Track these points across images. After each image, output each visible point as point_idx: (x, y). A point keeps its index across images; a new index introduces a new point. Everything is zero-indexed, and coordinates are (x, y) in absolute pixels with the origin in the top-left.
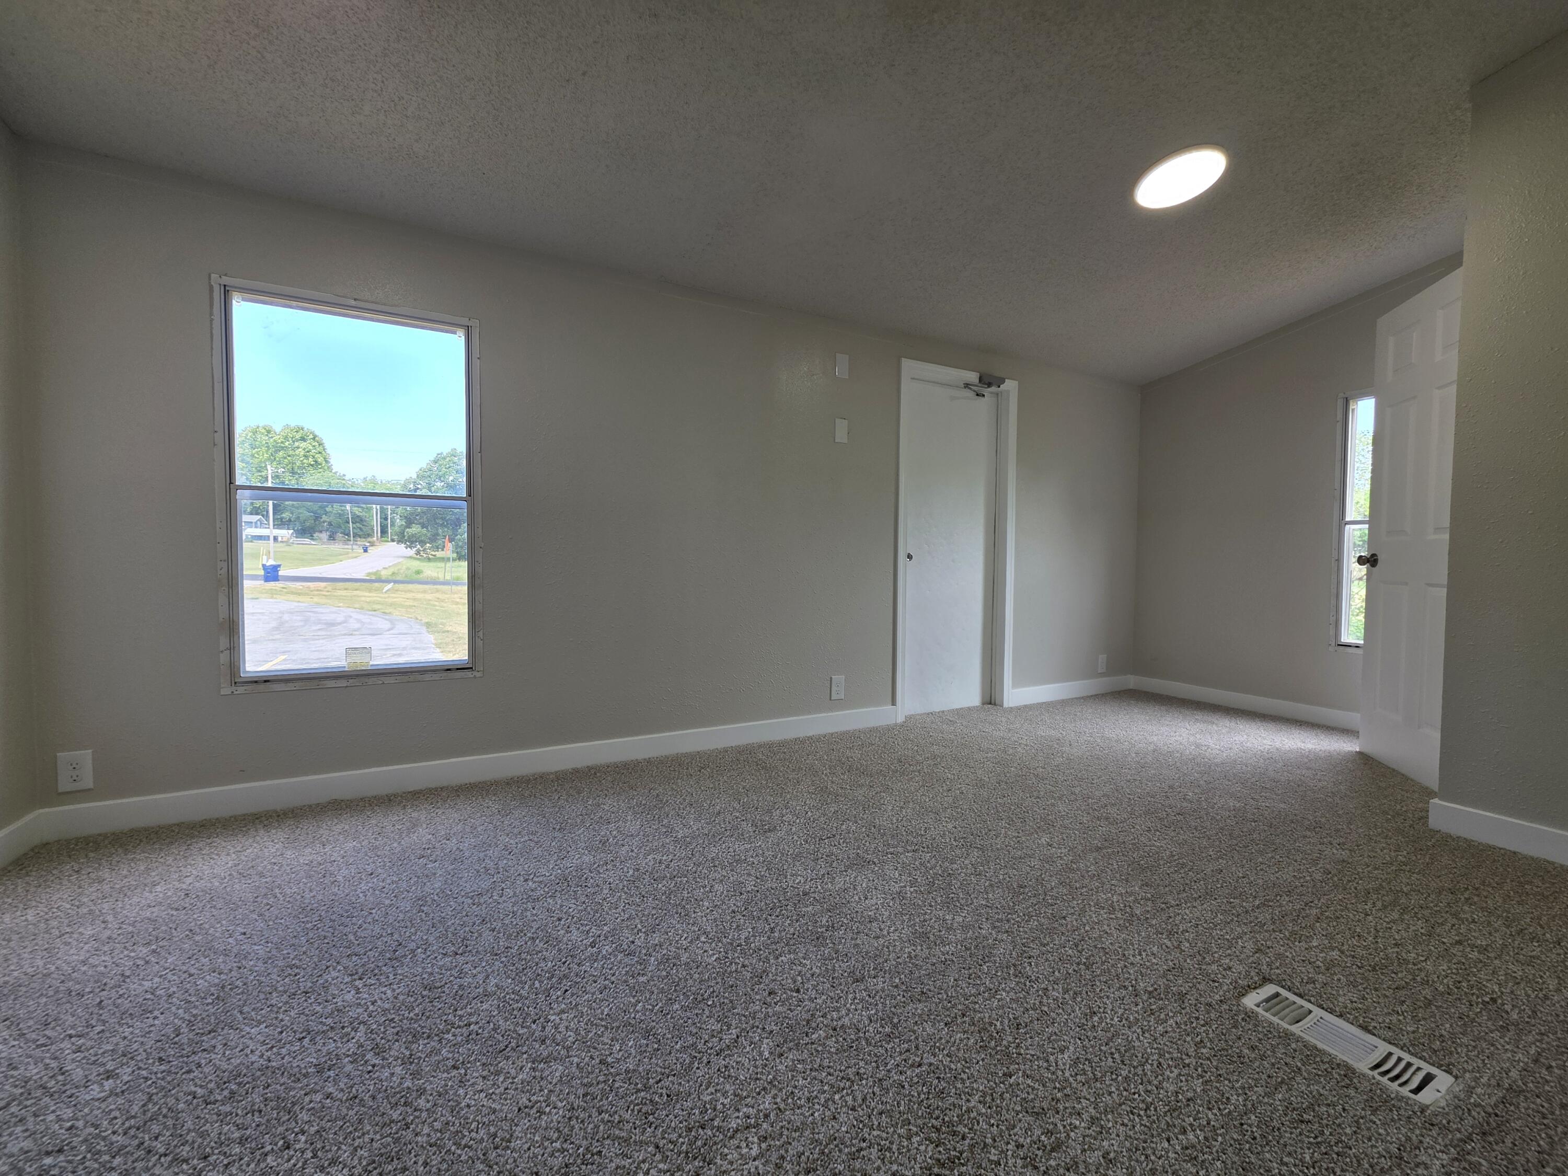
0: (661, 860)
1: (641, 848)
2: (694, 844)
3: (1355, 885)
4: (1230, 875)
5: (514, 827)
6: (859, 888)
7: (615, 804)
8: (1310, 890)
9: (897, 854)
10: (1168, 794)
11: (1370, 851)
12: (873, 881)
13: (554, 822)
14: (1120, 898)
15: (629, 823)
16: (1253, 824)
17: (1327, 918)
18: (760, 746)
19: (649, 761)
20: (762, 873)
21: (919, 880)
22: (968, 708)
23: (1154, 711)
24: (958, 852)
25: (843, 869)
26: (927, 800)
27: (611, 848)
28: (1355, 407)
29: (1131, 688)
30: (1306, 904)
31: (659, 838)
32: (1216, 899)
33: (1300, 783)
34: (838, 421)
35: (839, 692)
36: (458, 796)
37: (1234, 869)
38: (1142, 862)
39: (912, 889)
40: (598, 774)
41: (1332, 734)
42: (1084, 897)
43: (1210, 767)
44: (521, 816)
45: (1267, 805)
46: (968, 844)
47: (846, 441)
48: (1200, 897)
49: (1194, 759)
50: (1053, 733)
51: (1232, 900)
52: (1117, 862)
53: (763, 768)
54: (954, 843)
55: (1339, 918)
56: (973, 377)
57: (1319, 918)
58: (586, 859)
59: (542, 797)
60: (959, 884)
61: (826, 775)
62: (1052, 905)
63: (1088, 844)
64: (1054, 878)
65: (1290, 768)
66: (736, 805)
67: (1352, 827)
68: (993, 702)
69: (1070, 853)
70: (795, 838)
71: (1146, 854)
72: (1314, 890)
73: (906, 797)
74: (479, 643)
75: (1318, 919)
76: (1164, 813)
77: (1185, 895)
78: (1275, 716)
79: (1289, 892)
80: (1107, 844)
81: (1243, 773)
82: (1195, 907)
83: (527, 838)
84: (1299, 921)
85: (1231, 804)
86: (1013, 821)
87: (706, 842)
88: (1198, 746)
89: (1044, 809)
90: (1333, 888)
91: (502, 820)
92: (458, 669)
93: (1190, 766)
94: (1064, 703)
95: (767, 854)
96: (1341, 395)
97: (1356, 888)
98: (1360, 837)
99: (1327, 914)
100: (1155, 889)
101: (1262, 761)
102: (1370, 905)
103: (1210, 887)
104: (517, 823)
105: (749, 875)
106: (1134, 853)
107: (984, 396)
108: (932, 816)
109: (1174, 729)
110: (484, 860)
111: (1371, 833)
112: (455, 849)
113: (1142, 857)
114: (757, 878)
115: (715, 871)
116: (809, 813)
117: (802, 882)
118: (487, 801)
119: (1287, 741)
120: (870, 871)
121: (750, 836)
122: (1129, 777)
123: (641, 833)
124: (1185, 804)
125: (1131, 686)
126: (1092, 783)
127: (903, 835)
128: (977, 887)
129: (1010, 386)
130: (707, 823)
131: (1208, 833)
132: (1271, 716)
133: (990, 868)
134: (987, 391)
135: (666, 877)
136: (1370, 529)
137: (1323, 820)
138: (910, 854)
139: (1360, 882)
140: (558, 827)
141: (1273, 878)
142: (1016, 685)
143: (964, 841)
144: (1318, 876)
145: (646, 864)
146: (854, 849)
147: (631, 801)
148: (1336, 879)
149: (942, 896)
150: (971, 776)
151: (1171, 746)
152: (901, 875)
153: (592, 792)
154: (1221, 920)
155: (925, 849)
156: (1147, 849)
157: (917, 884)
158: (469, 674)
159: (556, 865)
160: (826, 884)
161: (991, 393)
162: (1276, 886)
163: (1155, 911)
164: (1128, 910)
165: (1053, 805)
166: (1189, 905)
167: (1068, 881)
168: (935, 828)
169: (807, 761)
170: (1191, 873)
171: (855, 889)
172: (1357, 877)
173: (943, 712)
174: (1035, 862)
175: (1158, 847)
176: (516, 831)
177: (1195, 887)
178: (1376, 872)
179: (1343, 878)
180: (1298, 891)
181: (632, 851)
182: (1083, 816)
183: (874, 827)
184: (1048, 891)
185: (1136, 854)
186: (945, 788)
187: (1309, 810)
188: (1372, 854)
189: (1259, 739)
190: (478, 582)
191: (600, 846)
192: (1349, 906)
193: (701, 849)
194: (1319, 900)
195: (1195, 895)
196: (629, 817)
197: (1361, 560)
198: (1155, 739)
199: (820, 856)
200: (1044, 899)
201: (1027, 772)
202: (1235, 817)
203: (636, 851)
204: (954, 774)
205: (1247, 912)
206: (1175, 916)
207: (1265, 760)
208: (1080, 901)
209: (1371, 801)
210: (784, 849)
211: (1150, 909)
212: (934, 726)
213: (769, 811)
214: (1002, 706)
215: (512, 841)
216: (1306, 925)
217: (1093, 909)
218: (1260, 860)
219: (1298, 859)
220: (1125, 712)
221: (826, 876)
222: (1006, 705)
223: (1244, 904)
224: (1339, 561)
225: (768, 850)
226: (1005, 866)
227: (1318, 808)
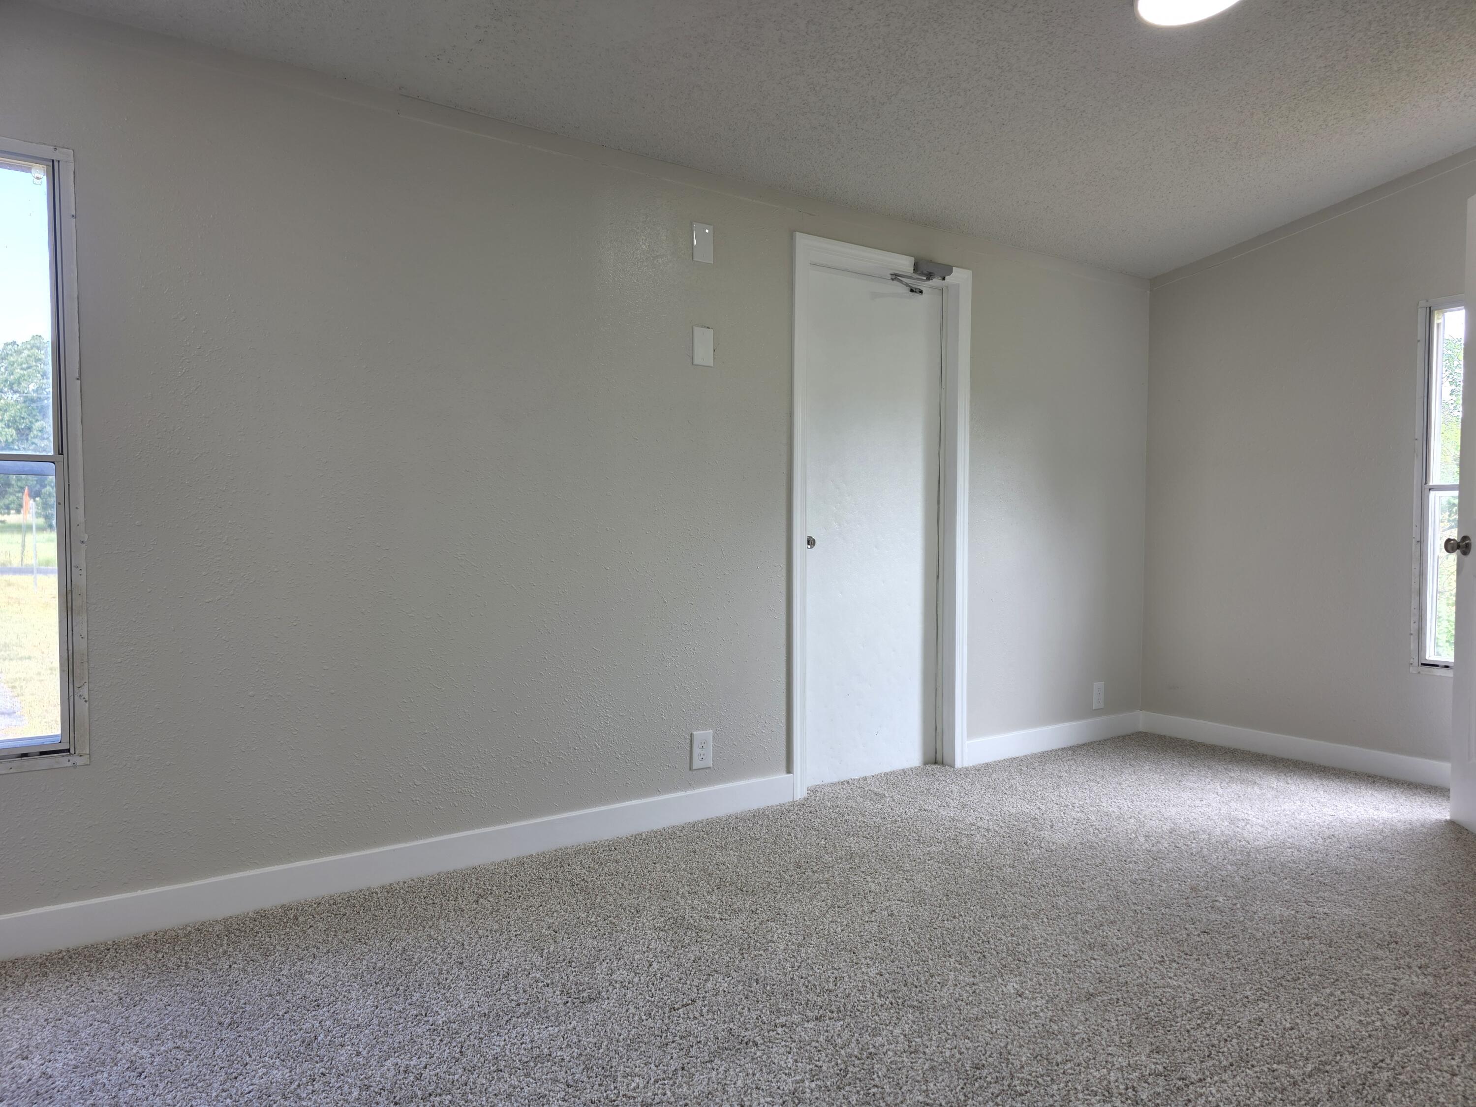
0: (407, 1067)
1: (374, 1047)
2: (465, 1034)
3: (1440, 1030)
4: (1273, 1027)
5: (148, 1026)
6: (731, 1090)
7: (330, 971)
8: (1380, 1041)
9: (790, 1027)
10: (1190, 901)
11: (1460, 975)
12: (754, 1075)
13: (221, 1011)
14: (1120, 1075)
15: (354, 1004)
16: (1306, 942)
17: (1402, 1083)
18: (578, 852)
19: (390, 890)
20: (577, 1076)
21: (824, 1068)
22: (903, 770)
23: (1172, 767)
24: (884, 1015)
25: (707, 1058)
26: (839, 930)
27: (322, 1052)
28: (1440, 321)
29: (1140, 730)
30: (1375, 1065)
31: (405, 1028)
32: (1253, 1066)
33: (1370, 874)
34: (698, 331)
35: (704, 757)
36: (45, 975)
37: (1279, 1016)
38: (1152, 1014)
39: (813, 1085)
40: (301, 919)
41: (1415, 794)
42: (1069, 1078)
43: (1248, 853)
44: (161, 1005)
45: (1326, 910)
46: (900, 1001)
47: (711, 363)
48: (1232, 1065)
49: (1227, 842)
50: (1026, 807)
51: (1275, 1066)
52: (1117, 1016)
53: (581, 890)
54: (878, 1001)
55: (1416, 1082)
56: (905, 264)
57: (1391, 1085)
58: (277, 1075)
59: (199, 967)
60: (885, 1070)
61: (683, 896)
62: (1021, 1095)
63: (1075, 990)
64: (1025, 1050)
65: (1358, 850)
66: (536, 958)
67: (1437, 939)
68: (939, 759)
69: (1049, 1006)
70: (632, 1010)
71: (1157, 1001)
72: (1386, 1042)
73: (808, 927)
74: (82, 708)
75: (1390, 1087)
76: (1184, 932)
77: (1210, 1063)
78: (1340, 770)
79: (1353, 1047)
80: (1101, 988)
81: (1294, 862)
82: (1224, 1082)
83: (170, 1044)
84: (1365, 1092)
85: (1278, 912)
86: (966, 957)
87: (485, 1029)
88: (1233, 821)
89: (1012, 935)
90: (1411, 1036)
91: (126, 1014)
92: (42, 753)
93: (1222, 854)
94: (1044, 757)
95: (584, 1042)
96: (1422, 303)
97: (1440, 1035)
98: (1447, 954)
99: (1401, 1077)
100: (1169, 1056)
101: (1320, 841)
102: (1458, 1059)
103: (1245, 1047)
104: (153, 1018)
105: (555, 1081)
106: (1140, 999)
107: (921, 292)
108: (846, 956)
109: (1200, 795)
110: (91, 1092)
111: (1463, 947)
112: (37, 1074)
113: (1152, 1005)
114: (568, 1086)
115: (499, 1079)
116: (655, 965)
117: (641, 1086)
118: (98, 981)
119: (1354, 807)
120: (748, 1059)
121: (558, 1013)
122: (1135, 876)
123: (375, 1021)
124: (1213, 916)
125: (1141, 728)
126: (1082, 889)
127: (800, 992)
128: (911, 1073)
129: (960, 277)
130: (488, 995)
131: (1244, 961)
132: (1334, 769)
133: (931, 1040)
134: (925, 285)
135: (416, 1096)
136: (1460, 497)
137: (1400, 931)
138: (811, 1025)
139: (1447, 1024)
140: (228, 1021)
141: (1331, 1027)
142: (973, 732)
143: (894, 997)
144: (1391, 1020)
145: (382, 1076)
146: (725, 1022)
147: (358, 963)
148: (1414, 1022)
149: (858, 1092)
150: (907, 886)
151: (1195, 822)
152: (796, 1061)
153: (290, 952)
154: (1260, 1099)
155: (835, 1015)
156: (1158, 992)
157: (821, 1076)
158: (62, 760)
159: (223, 1091)
160: (680, 1086)
161: (933, 288)
162: (1336, 1039)
163: (1168, 1093)
164: (1130, 1093)
165: (1025, 927)
166: (1216, 1078)
167: (1044, 1052)
168: (850, 977)
169: (653, 875)
170: (1219, 1027)
171: (725, 1091)
172: (1443, 1017)
173: (865, 779)
174: (999, 1025)
175: (1174, 988)
176: (151, 1033)
177: (1226, 1049)
178: (1467, 1007)
179: (1424, 1021)
180: (1365, 1045)
181: (358, 1054)
182: (1068, 943)
183: (757, 982)
184: (1017, 1071)
185: (1143, 1001)
186: (866, 909)
187: (1382, 916)
188: (1463, 980)
189: (1317, 806)
190: (77, 603)
191: (302, 1049)
192: (1431, 1063)
193: (476, 1042)
194: (1392, 1056)
195: (1225, 1063)
196: (353, 994)
197: (1450, 546)
198: (1173, 811)
199: (670, 1038)
200: (1009, 1086)
201: (988, 875)
202: (1282, 932)
203: (364, 1053)
204: (879, 884)
205: (1295, 1084)
206: (1197, 1098)
207: (1324, 839)
208: (1062, 1085)
209: (1463, 897)
210: (612, 1031)
211: (1160, 1090)
212: (851, 803)
213: (590, 966)
214: (952, 766)
215: (143, 1053)
216: (1374, 1099)
217: (1080, 1096)
218: (1315, 999)
219: (1366, 993)
220: (1132, 769)
221: (680, 1073)
222: (958, 764)
223: (1292, 1071)
224: (1422, 542)
225: (588, 1035)
226: (955, 1035)
227: (1395, 913)
